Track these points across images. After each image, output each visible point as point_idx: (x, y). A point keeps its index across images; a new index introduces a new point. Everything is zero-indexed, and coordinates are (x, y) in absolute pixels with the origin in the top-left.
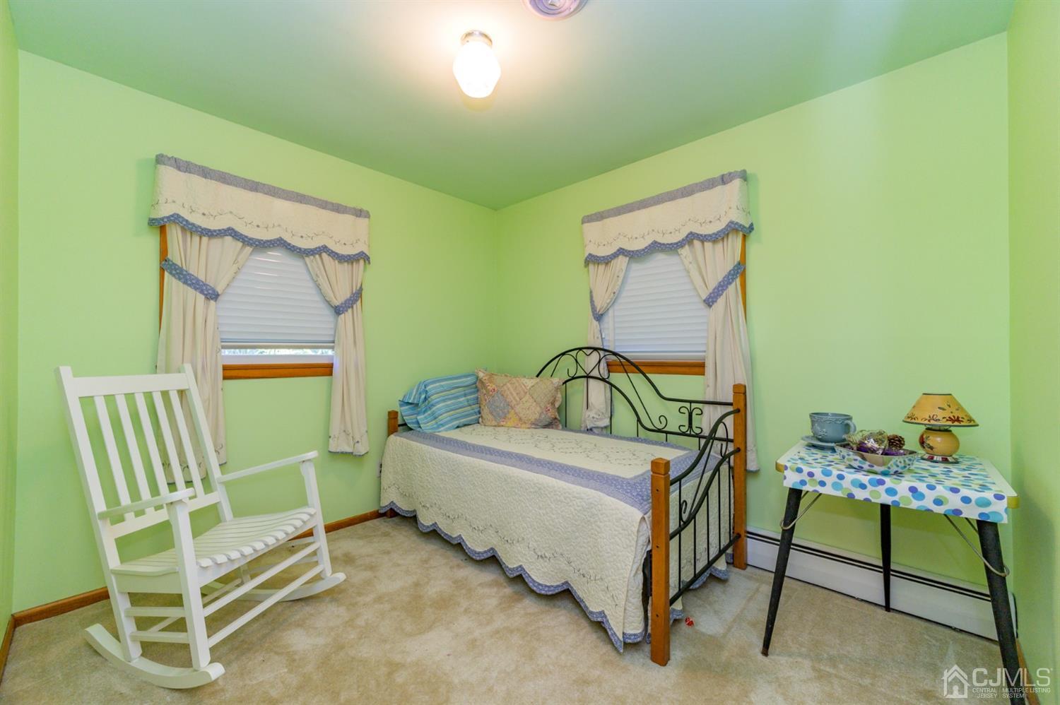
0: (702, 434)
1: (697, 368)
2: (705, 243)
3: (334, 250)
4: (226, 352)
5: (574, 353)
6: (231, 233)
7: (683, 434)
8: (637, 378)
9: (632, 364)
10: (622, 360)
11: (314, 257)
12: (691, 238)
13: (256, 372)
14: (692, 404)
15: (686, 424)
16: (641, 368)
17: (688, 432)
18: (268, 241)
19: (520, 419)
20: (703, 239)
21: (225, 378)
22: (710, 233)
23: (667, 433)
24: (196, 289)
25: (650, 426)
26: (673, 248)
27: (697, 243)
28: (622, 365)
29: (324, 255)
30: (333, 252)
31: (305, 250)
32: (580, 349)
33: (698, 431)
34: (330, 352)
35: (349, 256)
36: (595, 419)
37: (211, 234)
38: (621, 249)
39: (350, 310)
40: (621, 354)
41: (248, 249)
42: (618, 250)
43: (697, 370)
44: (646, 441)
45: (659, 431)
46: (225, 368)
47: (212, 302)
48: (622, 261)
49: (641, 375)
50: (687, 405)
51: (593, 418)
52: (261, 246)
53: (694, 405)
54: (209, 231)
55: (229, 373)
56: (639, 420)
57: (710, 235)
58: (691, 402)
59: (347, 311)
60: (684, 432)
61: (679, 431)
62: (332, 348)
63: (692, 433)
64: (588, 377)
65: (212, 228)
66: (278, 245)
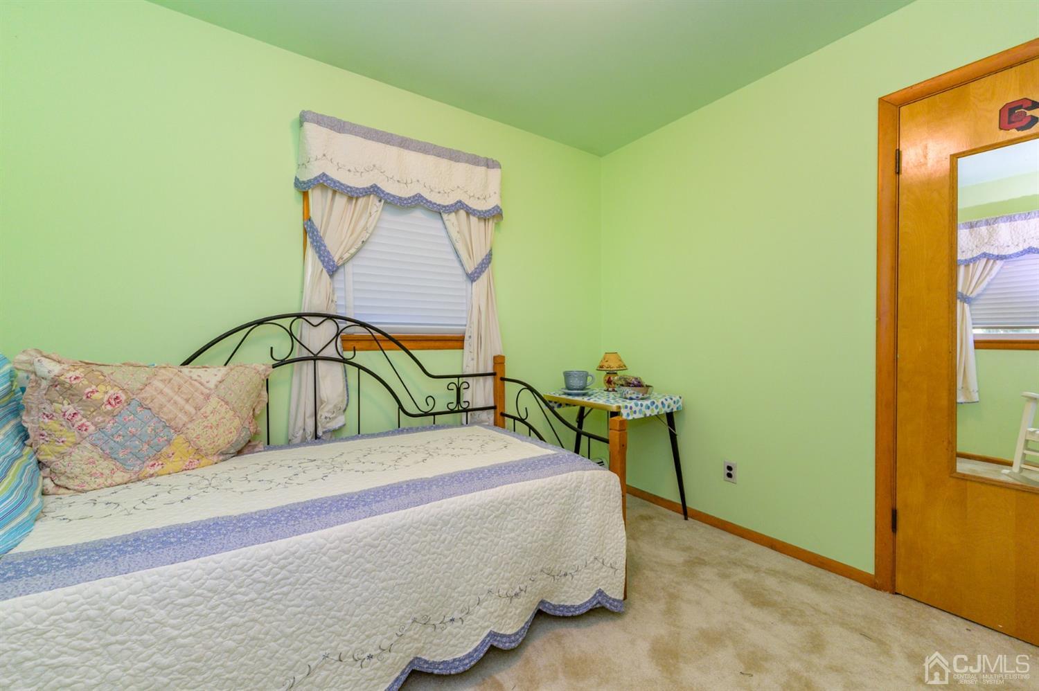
0: (470, 407)
1: (455, 342)
2: (471, 217)
5: (286, 322)
7: (452, 411)
8: (397, 356)
9: (391, 339)
10: (376, 334)
12: (458, 206)
14: (460, 379)
15: (455, 400)
16: (403, 343)
17: (456, 409)
19: (198, 450)
20: (470, 212)
22: (480, 209)
23: (434, 414)
25: (415, 411)
26: (438, 211)
27: (462, 213)
28: (375, 340)
32: (299, 316)
33: (465, 406)
36: (328, 420)
38: (376, 186)
40: (373, 325)
42: (372, 187)
43: (455, 344)
44: (410, 430)
45: (426, 414)
48: (374, 205)
49: (403, 352)
50: (455, 380)
51: (326, 418)
53: (461, 380)
56: (401, 407)
57: (479, 212)
58: (458, 377)
60: (452, 410)
61: (448, 410)
63: (460, 408)
64: (315, 358)
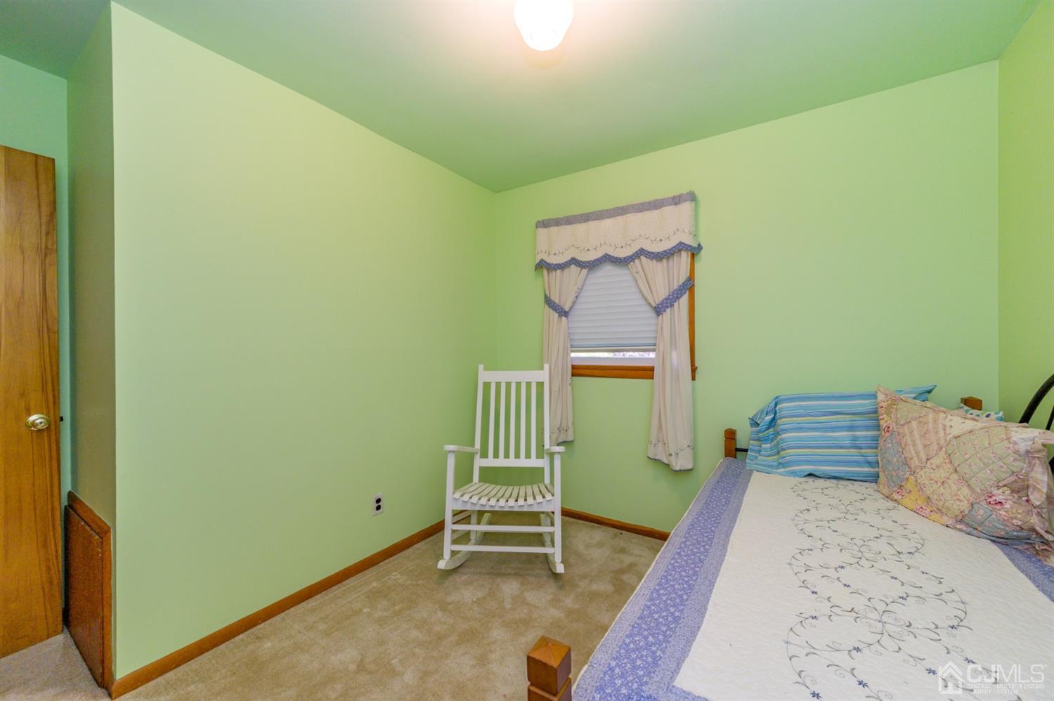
3: (649, 250)
4: (573, 355)
6: (574, 261)
11: (634, 262)
13: (596, 372)
18: (596, 260)
21: (573, 375)
24: (553, 310)
29: (642, 257)
30: (649, 252)
31: (625, 258)
34: (652, 355)
35: (665, 251)
37: (562, 267)
39: (668, 310)
41: (585, 271)
46: (574, 367)
47: (564, 318)
52: (592, 266)
54: (560, 264)
55: (577, 371)
59: (665, 311)
62: (654, 350)
65: (561, 262)
66: (605, 261)
